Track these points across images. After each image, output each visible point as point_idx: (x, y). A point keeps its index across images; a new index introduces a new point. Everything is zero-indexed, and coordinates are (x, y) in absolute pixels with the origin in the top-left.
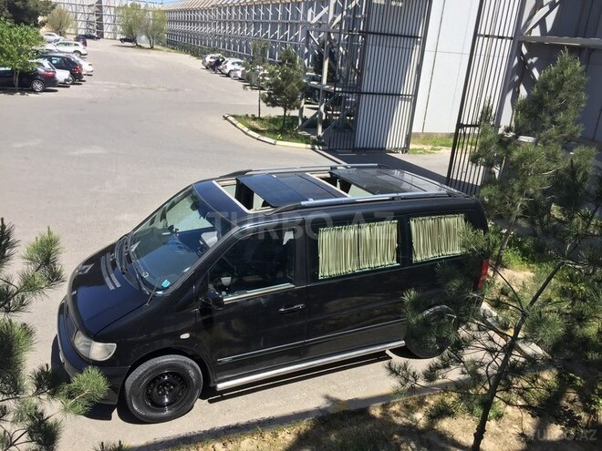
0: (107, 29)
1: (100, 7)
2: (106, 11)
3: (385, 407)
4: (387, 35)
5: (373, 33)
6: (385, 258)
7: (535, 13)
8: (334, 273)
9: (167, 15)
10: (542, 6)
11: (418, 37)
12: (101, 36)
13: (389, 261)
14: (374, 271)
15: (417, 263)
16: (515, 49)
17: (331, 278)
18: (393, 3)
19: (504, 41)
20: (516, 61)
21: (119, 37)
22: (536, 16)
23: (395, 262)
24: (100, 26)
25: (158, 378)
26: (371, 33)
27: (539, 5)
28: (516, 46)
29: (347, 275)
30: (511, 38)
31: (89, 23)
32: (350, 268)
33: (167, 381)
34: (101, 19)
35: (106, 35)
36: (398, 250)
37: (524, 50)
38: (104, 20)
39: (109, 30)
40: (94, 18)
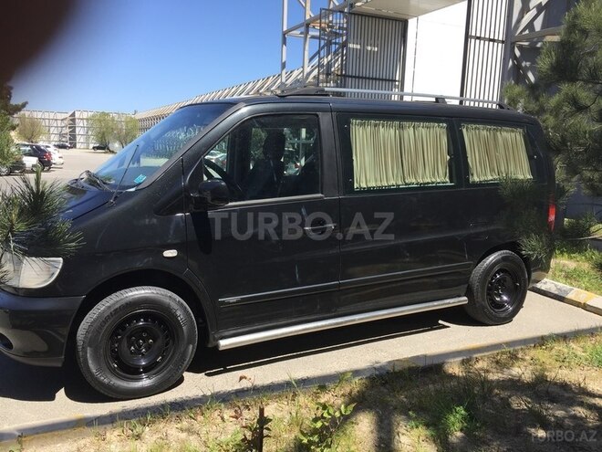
0: (80, 139)
1: (73, 120)
2: (79, 123)
3: (466, 362)
4: (365, 78)
5: (351, 77)
6: (435, 174)
7: (523, 17)
8: (372, 184)
9: (139, 124)
10: (529, 10)
11: (395, 81)
12: (73, 146)
13: (441, 177)
14: (423, 188)
15: (475, 184)
16: (508, 52)
17: (369, 190)
18: (369, 48)
19: (496, 44)
20: (511, 63)
21: (91, 146)
22: (524, 19)
23: (448, 180)
24: (73, 137)
25: (129, 320)
26: (349, 76)
27: (525, 9)
28: (509, 49)
29: (388, 190)
30: (503, 42)
31: (61, 135)
32: (393, 181)
33: (143, 329)
34: (74, 131)
35: (78, 146)
36: (450, 164)
37: (518, 53)
38: (77, 132)
39: (82, 140)
40: (67, 130)
